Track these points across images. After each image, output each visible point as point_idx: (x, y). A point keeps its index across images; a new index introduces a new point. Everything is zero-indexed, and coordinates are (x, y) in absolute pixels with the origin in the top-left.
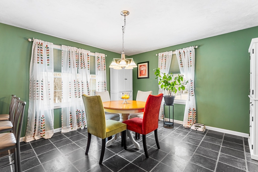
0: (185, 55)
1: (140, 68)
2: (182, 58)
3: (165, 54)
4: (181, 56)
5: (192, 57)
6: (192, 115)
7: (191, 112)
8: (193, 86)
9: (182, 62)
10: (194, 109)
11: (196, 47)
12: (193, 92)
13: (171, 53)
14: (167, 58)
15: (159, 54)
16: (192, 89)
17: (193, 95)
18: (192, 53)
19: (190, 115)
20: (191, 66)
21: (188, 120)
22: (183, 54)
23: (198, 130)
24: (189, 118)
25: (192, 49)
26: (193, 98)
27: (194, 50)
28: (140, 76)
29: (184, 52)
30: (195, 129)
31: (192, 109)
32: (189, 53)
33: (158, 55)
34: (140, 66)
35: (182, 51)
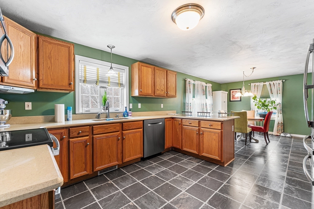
0: (274, 86)
1: (232, 94)
2: (272, 87)
3: (257, 84)
4: (271, 86)
5: (280, 87)
6: (280, 127)
7: (280, 125)
8: (281, 107)
9: (272, 90)
10: (282, 123)
11: (284, 81)
12: (281, 111)
13: (262, 84)
14: (259, 87)
15: (252, 84)
16: (280, 109)
17: (281, 113)
18: (280, 84)
19: (279, 127)
20: (280, 93)
21: (277, 130)
22: (273, 85)
23: (286, 136)
24: (278, 129)
25: (280, 82)
26: (281, 116)
27: (282, 82)
28: (232, 99)
29: (273, 83)
30: (284, 136)
31: (280, 123)
32: (278, 84)
33: (250, 85)
34: (233, 92)
35: (272, 83)
